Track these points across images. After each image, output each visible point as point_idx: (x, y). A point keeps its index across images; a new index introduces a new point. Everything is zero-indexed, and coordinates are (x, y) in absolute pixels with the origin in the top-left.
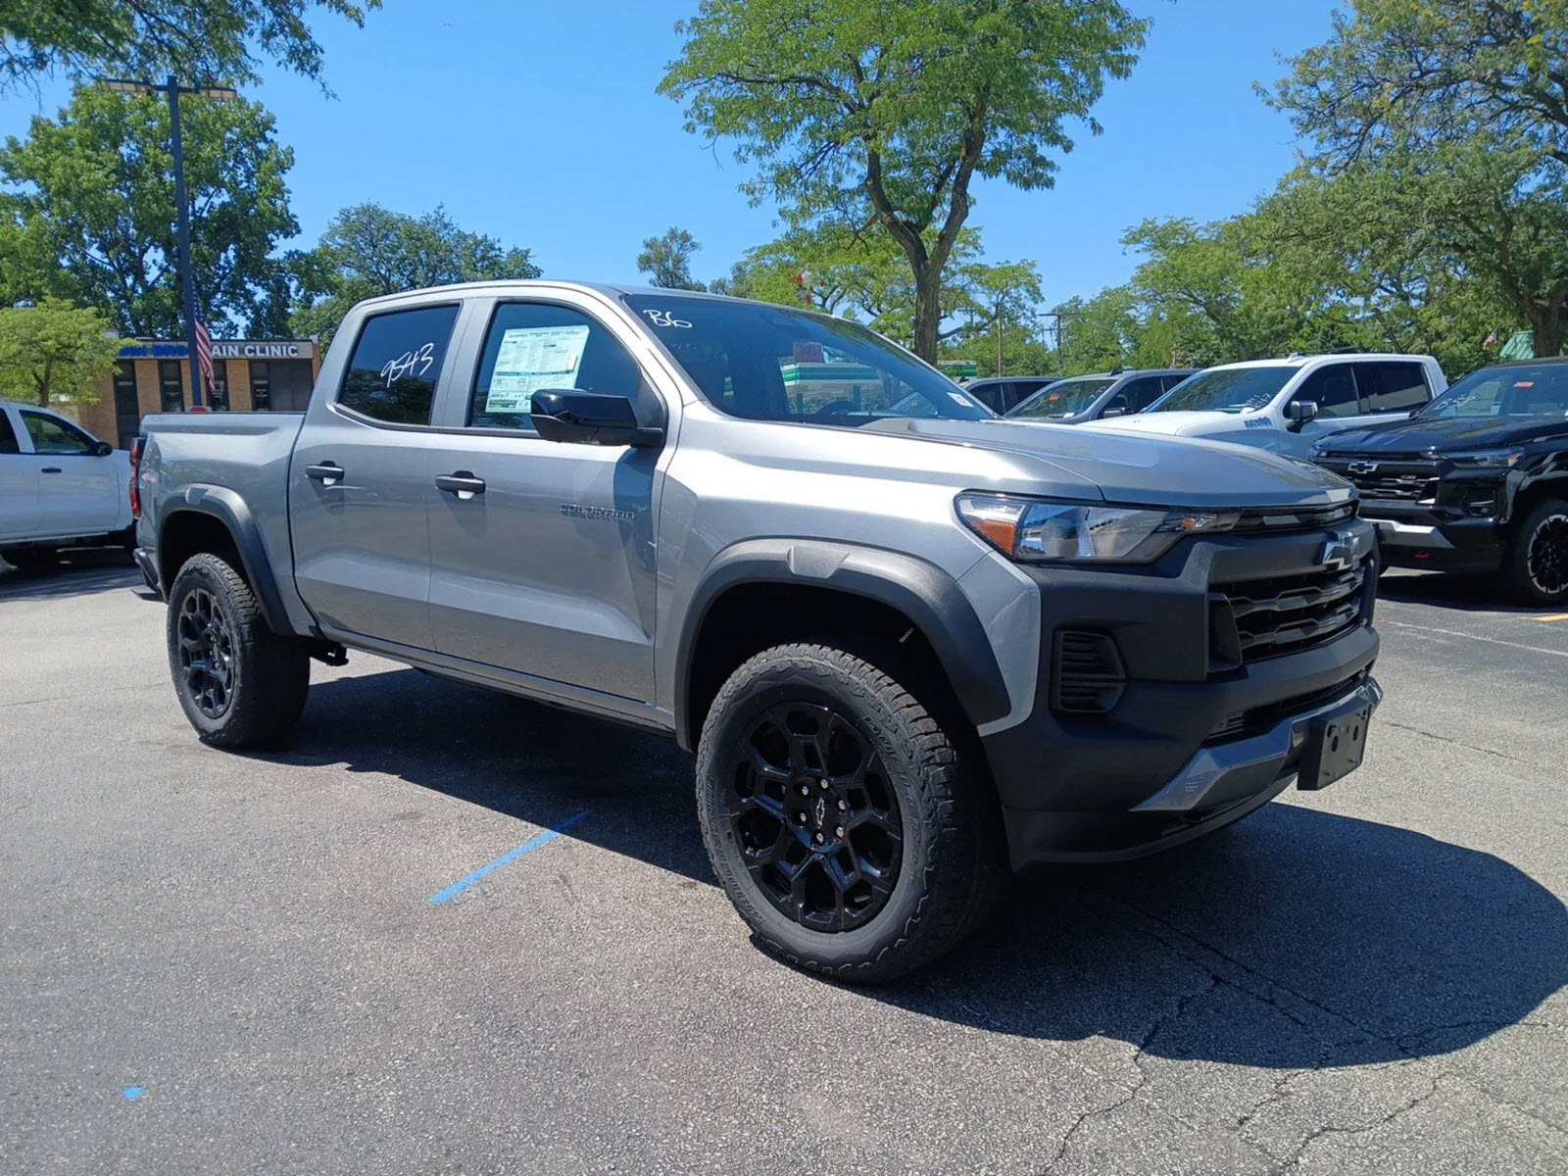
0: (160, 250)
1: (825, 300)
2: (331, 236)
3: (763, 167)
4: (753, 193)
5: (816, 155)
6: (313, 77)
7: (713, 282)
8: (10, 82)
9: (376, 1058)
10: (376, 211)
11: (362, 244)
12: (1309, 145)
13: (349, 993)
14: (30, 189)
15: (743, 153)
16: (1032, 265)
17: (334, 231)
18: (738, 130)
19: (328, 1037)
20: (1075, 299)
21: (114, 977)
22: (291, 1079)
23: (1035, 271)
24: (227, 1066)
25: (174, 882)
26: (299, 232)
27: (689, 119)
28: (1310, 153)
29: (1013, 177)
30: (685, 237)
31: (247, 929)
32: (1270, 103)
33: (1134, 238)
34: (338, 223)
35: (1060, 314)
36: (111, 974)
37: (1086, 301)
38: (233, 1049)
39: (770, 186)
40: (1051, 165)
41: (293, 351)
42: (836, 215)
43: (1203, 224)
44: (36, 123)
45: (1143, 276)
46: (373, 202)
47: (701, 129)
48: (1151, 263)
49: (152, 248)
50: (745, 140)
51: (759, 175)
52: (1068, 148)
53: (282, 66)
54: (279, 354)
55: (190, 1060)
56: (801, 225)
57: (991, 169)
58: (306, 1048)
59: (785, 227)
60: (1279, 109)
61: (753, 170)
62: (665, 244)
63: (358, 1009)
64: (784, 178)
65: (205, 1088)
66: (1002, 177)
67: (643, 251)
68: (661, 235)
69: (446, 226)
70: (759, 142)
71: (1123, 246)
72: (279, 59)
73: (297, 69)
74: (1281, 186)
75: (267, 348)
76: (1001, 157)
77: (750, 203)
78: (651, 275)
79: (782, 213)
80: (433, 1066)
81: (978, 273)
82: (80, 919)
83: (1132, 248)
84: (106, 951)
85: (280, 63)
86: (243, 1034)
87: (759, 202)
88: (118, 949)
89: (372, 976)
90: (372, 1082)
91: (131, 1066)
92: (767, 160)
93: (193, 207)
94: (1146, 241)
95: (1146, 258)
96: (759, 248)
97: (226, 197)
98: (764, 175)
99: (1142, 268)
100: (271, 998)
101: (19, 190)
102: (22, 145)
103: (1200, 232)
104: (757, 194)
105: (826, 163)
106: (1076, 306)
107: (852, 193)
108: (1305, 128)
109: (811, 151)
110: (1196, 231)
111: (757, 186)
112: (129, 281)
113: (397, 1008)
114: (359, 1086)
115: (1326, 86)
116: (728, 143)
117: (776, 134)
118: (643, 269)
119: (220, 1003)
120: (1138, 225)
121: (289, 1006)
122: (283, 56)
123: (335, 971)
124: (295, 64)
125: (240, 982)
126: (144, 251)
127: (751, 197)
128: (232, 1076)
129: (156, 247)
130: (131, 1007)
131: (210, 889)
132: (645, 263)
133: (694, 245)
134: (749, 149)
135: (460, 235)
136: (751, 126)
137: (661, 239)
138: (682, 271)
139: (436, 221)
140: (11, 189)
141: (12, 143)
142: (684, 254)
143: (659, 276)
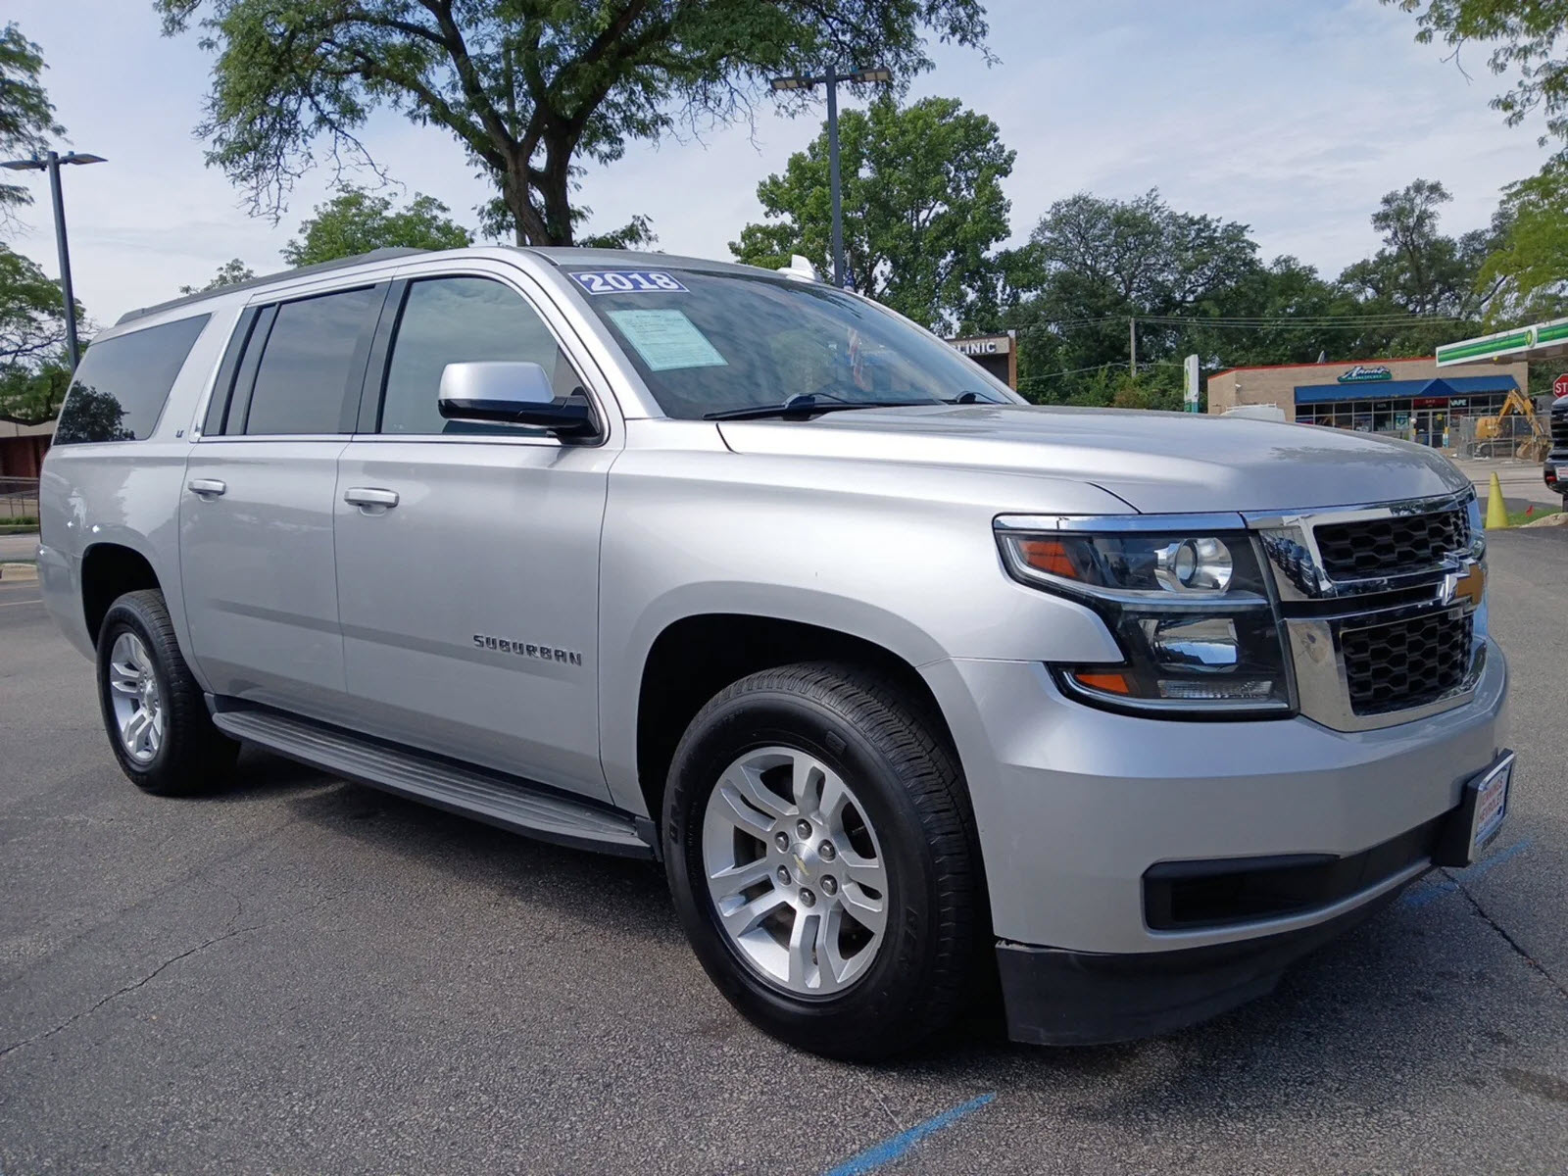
0: (889, 263)
2: (1041, 232)
4: (1512, 107)
6: (974, 45)
7: (1465, 235)
10: (1086, 201)
11: (1070, 235)
14: (786, 218)
15: (1501, 60)
17: (1045, 226)
18: (1495, 27)
26: (1009, 234)
27: (1425, 25)
30: (1434, 188)
34: (1049, 217)
41: (991, 347)
46: (1085, 193)
47: (1439, 36)
49: (881, 260)
51: (1520, 84)
53: (945, 40)
54: (978, 351)
62: (1407, 197)
67: (1381, 208)
69: (1157, 209)
70: (1524, 41)
72: (942, 34)
73: (961, 42)
75: (968, 346)
78: (1388, 233)
79: (1552, 126)
85: (943, 38)
87: (1520, 116)
92: (1534, 62)
93: (917, 220)
96: (1523, 182)
101: (778, 222)
102: (781, 179)
104: (1517, 108)
118: (1378, 227)
124: (959, 37)
126: (872, 267)
127: (1509, 113)
129: (885, 260)
132: (1381, 220)
133: (1443, 196)
134: (1509, 52)
135: (1173, 217)
136: (1513, 20)
137: (1402, 192)
138: (1426, 229)
139: (1147, 204)
140: (773, 222)
141: (774, 180)
142: (1431, 208)
143: (1395, 234)
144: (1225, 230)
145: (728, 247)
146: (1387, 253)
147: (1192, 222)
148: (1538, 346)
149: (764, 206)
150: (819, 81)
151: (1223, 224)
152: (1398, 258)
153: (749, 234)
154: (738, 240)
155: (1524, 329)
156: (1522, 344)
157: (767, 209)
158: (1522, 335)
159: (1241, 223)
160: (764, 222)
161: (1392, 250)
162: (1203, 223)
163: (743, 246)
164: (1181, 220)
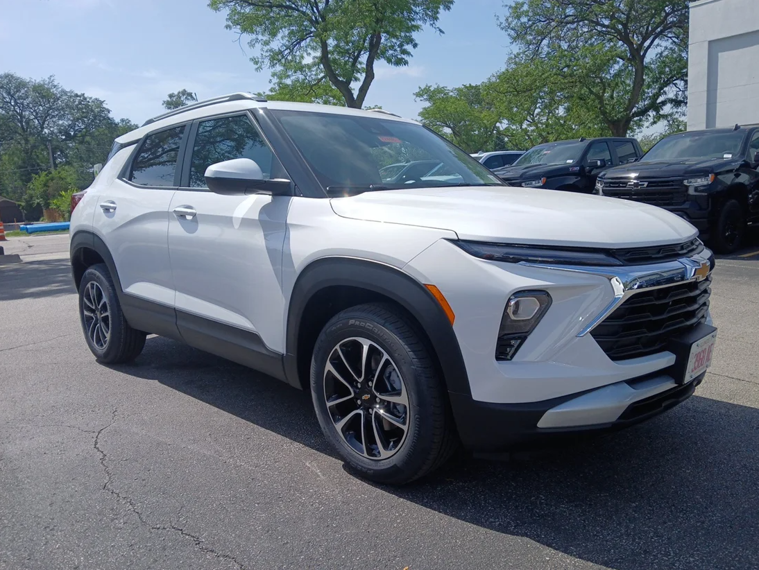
3: (264, 50)
12: (516, 48)
29: (389, 61)
33: (418, 95)
39: (267, 61)
40: (408, 54)
42: (301, 77)
43: (452, 89)
45: (425, 113)
48: (429, 107)
50: (254, 36)
52: (415, 46)
56: (283, 81)
57: (383, 54)
59: (275, 82)
61: (257, 51)
64: (276, 57)
66: (384, 60)
71: (414, 97)
77: (257, 69)
83: (419, 98)
94: (426, 96)
95: (427, 104)
99: (425, 109)
103: (450, 93)
107: (309, 67)
108: (515, 39)
109: (288, 44)
110: (448, 92)
115: (524, 19)
116: (248, 37)
117: (272, 33)
120: (422, 87)
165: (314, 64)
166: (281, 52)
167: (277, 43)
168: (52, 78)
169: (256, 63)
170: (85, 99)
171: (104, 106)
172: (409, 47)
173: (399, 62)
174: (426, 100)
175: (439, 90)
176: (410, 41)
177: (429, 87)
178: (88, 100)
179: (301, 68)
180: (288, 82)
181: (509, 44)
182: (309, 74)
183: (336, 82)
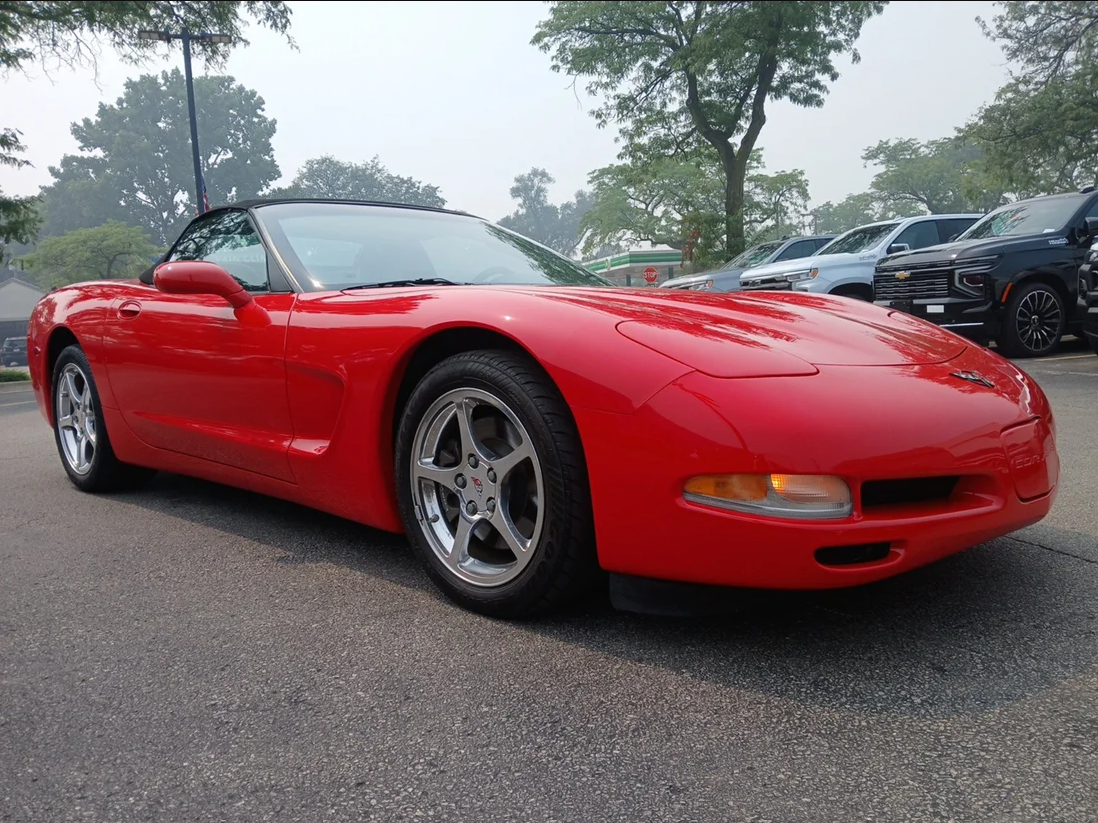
0: (185, 193)
1: (647, 206)
2: (300, 179)
3: (608, 97)
4: (601, 117)
5: (648, 87)
6: (283, 32)
7: (562, 205)
8: (76, 58)
9: (390, 763)
10: (331, 161)
11: (321, 184)
12: (1019, 67)
13: (347, 682)
14: (99, 153)
15: (593, 88)
16: (802, 173)
17: (303, 176)
18: (591, 70)
19: (327, 735)
20: (828, 203)
21: (83, 664)
22: (281, 791)
23: (803, 178)
24: (199, 772)
25: (163, 574)
26: (280, 176)
27: (555, 62)
28: (1018, 72)
29: (794, 98)
30: (544, 174)
31: (233, 616)
32: (988, 34)
33: (871, 155)
34: (305, 170)
35: (815, 213)
36: (80, 661)
37: (835, 205)
38: (209, 748)
39: (614, 112)
40: (823, 88)
42: (663, 132)
43: (925, 143)
44: (102, 106)
45: (880, 183)
46: (329, 156)
47: (563, 68)
48: (885, 173)
49: (180, 191)
50: (595, 78)
51: (606, 104)
52: (834, 77)
53: (262, 23)
55: (153, 763)
56: (636, 140)
57: (779, 92)
58: (301, 748)
59: (624, 142)
60: (994, 39)
61: (601, 100)
62: (529, 179)
63: (359, 699)
64: (624, 105)
65: (168, 802)
66: (786, 98)
67: (515, 184)
68: (526, 172)
69: (379, 171)
70: (605, 79)
71: (864, 161)
72: (259, 19)
73: (272, 26)
74: (999, 96)
76: (785, 82)
77: (599, 125)
78: (520, 200)
79: (622, 132)
80: (466, 774)
81: (759, 180)
82: (62, 606)
83: (870, 163)
84: (81, 637)
85: (259, 23)
86: (222, 730)
87: (605, 124)
88: (93, 636)
89: (372, 663)
90: (388, 797)
91: (79, 769)
92: (611, 92)
93: (208, 162)
94: (882, 157)
95: (882, 169)
97: (230, 155)
98: (609, 104)
99: (879, 176)
100: (257, 687)
101: (92, 155)
102: (93, 123)
103: (922, 149)
104: (603, 117)
105: (655, 93)
106: (828, 209)
107: (675, 116)
108: (1014, 54)
109: (644, 85)
110: (919, 148)
111: (604, 112)
112: (165, 215)
113: (408, 698)
114: (374, 802)
116: (585, 79)
117: (619, 71)
118: (514, 197)
119: (197, 692)
120: (875, 145)
121: (278, 696)
122: (262, 16)
123: (329, 657)
124: (270, 23)
125: (223, 669)
126: (174, 195)
127: (599, 121)
128: (205, 785)
129: (183, 191)
130: (94, 697)
131: (197, 581)
132: (515, 192)
133: (550, 180)
134: (598, 84)
135: (389, 177)
136: (599, 66)
137: (526, 176)
138: (542, 198)
139: (372, 167)
140: (86, 154)
141: (87, 121)
142: (543, 186)
143: (525, 201)
144: (423, 189)
145: (48, 170)
146: (520, 213)
147: (403, 181)
148: (612, 269)
149: (78, 142)
150: (176, 36)
151: (422, 186)
152: (526, 216)
153: (67, 161)
154: (58, 166)
155: (604, 259)
156: (603, 268)
157: (81, 145)
158: (603, 262)
159: (434, 185)
160: (79, 154)
161: (522, 211)
162: (410, 183)
163: (62, 171)
164: (396, 180)
165: (681, 112)
166: (632, 98)
167: (627, 86)
168: (376, 161)
169: (599, 116)
170: (413, 185)
171: (438, 194)
172: (823, 79)
173: (809, 100)
174: (882, 163)
175: (903, 146)
176: (826, 68)
177: (887, 143)
178: (417, 185)
179: (662, 118)
180: (644, 140)
181: (1006, 61)
182: (674, 126)
183: (708, 134)
